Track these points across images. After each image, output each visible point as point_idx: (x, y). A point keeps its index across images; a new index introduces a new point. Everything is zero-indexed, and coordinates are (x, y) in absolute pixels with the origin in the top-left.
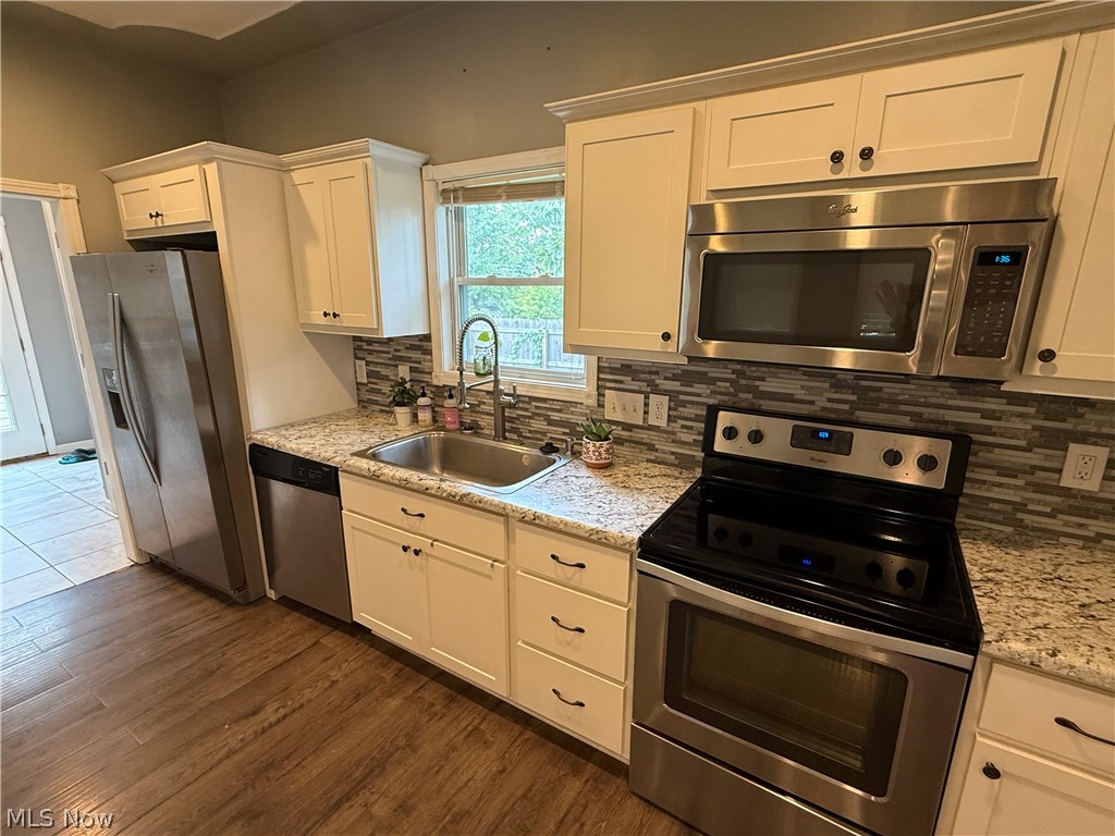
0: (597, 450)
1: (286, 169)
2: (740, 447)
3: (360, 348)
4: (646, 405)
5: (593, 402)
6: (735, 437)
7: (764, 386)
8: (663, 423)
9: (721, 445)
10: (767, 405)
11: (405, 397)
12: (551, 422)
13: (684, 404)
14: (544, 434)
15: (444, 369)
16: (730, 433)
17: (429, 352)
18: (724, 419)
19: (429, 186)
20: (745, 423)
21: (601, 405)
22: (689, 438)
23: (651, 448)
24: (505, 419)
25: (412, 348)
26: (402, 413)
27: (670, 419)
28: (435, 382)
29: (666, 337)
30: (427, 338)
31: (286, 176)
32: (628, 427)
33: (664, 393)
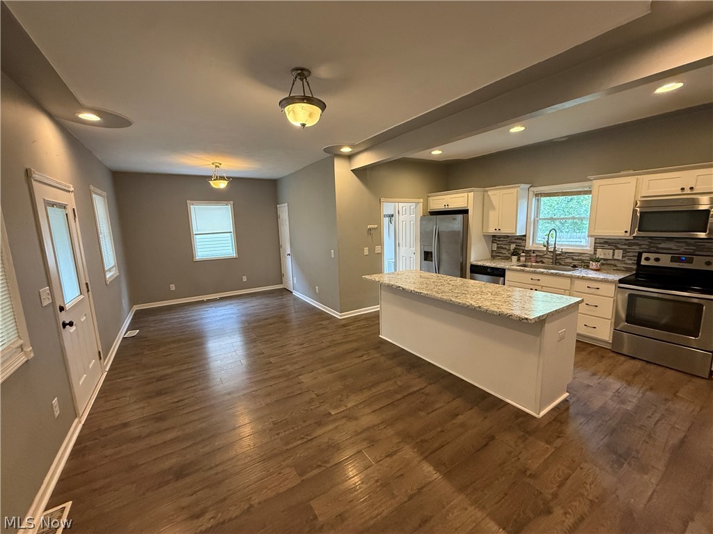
0: (596, 265)
1: (487, 191)
2: (652, 263)
3: (495, 240)
4: (614, 253)
5: (592, 253)
6: (649, 260)
7: (660, 246)
8: (620, 258)
9: (643, 262)
10: (661, 251)
11: (515, 253)
12: (573, 259)
13: (629, 252)
14: (571, 263)
15: (530, 245)
16: (647, 259)
17: (525, 240)
18: (645, 255)
19: (531, 193)
20: (652, 256)
21: (595, 254)
22: (631, 262)
23: (615, 266)
24: (557, 259)
25: (518, 239)
26: (514, 258)
27: (623, 257)
28: (526, 249)
29: (626, 232)
30: (525, 236)
31: (485, 193)
32: (605, 260)
33: (621, 249)
